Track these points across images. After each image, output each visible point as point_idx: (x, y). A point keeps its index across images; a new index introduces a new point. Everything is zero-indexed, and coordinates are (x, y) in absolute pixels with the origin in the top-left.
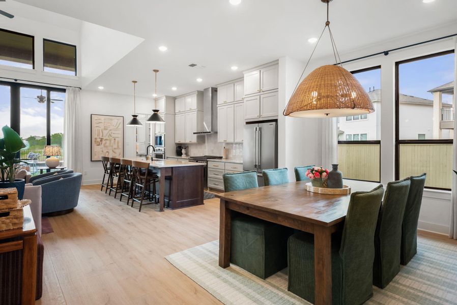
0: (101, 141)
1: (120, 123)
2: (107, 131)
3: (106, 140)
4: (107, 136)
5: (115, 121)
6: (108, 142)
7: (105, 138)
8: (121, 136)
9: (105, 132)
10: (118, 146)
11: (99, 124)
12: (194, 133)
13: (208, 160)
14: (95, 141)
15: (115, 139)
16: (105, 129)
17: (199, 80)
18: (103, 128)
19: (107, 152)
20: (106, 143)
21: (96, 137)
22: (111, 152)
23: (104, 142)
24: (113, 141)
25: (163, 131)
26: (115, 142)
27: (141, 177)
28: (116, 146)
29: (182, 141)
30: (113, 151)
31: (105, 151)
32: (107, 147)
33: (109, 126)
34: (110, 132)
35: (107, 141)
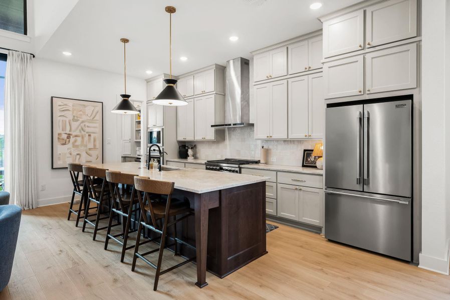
0: (69, 137)
1: (97, 112)
2: (78, 123)
3: (76, 136)
4: (78, 131)
5: (90, 108)
6: (79, 139)
7: (74, 134)
8: (99, 130)
9: (75, 125)
10: (95, 145)
11: (66, 112)
12: (212, 126)
13: (241, 166)
14: (58, 138)
15: (89, 135)
16: (75, 120)
17: (234, 39)
18: (71, 118)
19: (78, 154)
20: (75, 141)
21: (60, 131)
22: (84, 155)
23: (72, 140)
24: (86, 138)
25: (160, 123)
26: (89, 139)
27: (156, 212)
28: (91, 146)
29: (189, 138)
30: (87, 153)
31: (75, 153)
32: (77, 146)
33: (81, 115)
34: (82, 125)
35: (77, 138)
